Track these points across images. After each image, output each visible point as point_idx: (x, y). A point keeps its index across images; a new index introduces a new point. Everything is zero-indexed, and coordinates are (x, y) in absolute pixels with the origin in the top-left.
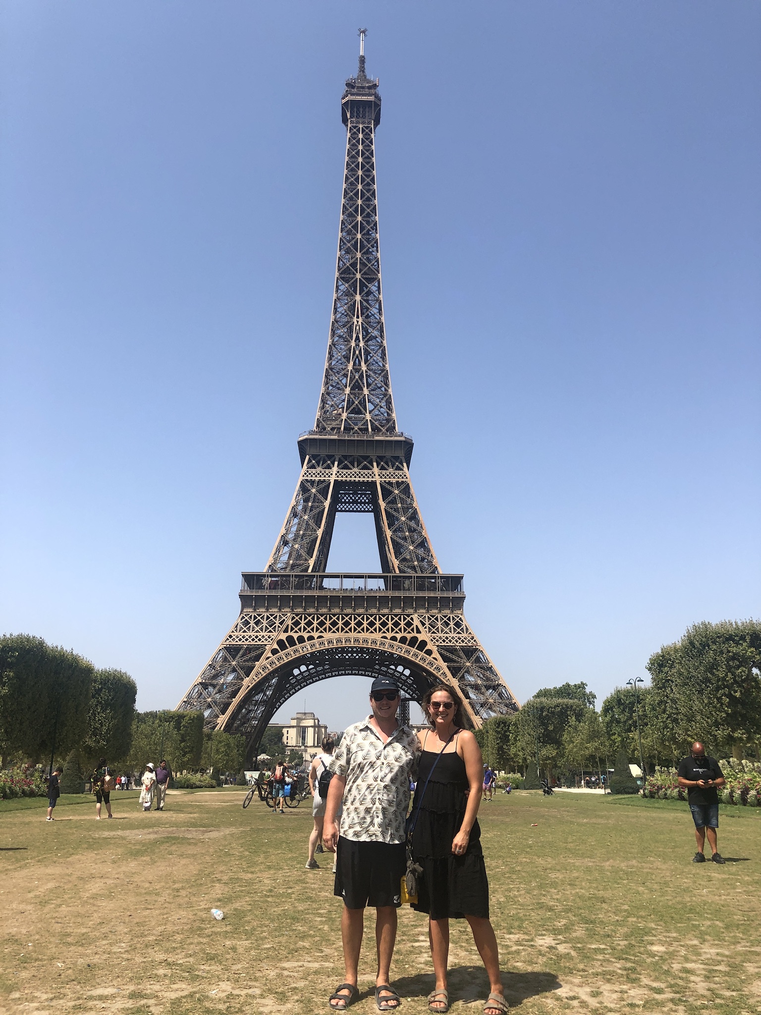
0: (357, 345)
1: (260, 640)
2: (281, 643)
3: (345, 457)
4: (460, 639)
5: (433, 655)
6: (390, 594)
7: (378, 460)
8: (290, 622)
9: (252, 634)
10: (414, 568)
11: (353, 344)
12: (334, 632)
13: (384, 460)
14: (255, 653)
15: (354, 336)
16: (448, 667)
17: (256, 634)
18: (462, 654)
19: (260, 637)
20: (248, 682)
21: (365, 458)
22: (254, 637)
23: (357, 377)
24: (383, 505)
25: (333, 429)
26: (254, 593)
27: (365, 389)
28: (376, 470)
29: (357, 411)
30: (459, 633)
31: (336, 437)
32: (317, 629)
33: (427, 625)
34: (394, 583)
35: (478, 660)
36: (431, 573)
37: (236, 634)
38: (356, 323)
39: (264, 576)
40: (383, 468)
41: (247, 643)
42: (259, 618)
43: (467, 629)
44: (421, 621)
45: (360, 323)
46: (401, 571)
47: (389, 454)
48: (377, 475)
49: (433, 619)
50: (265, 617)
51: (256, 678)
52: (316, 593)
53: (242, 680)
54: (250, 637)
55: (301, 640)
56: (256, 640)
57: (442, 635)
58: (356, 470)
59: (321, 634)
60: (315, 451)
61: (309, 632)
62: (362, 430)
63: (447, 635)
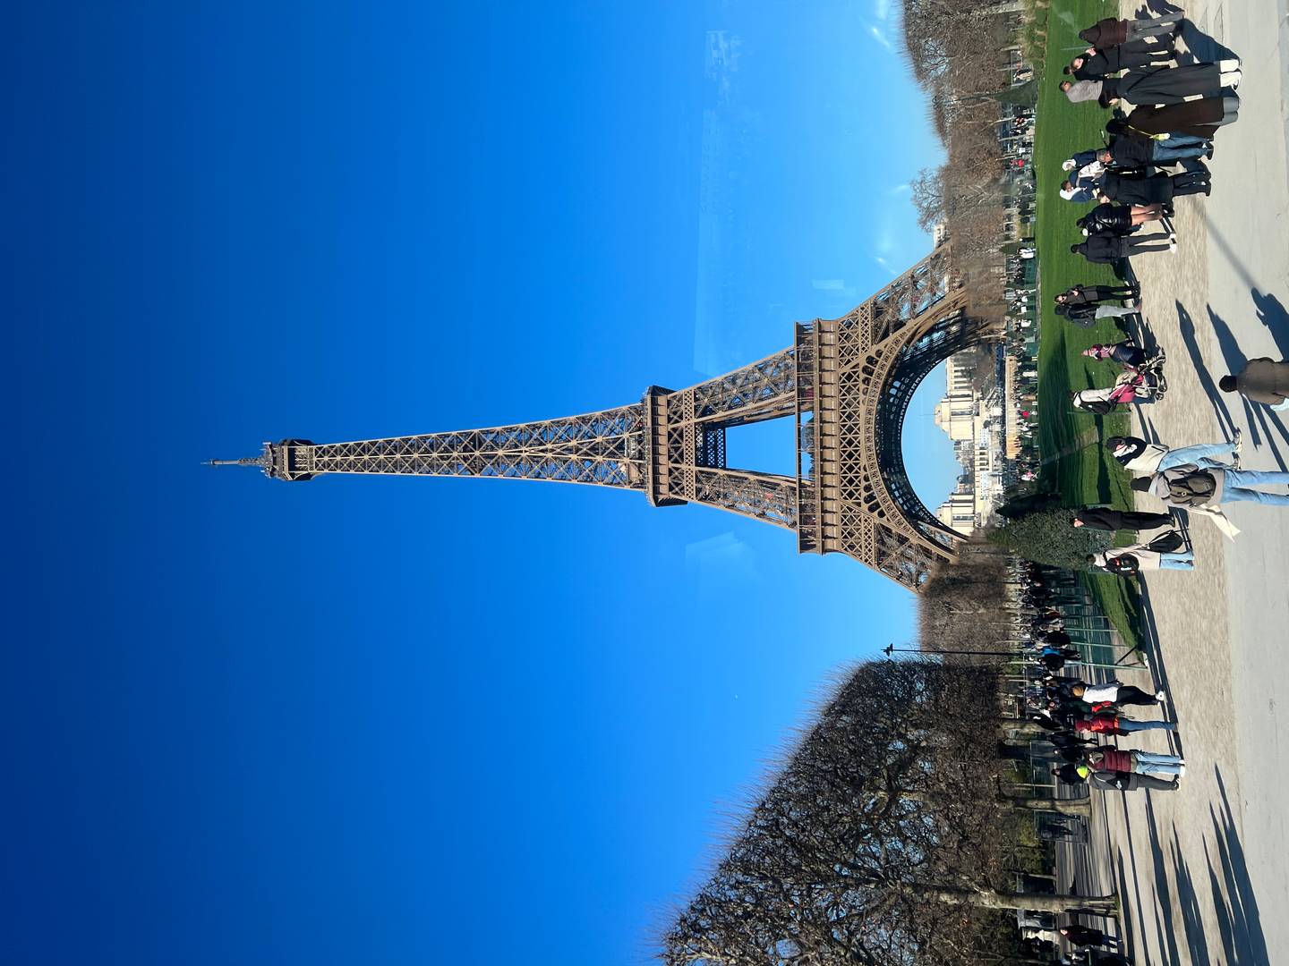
1: (869, 531)
2: (871, 509)
3: (670, 457)
4: (863, 322)
5: (882, 348)
6: (817, 398)
8: (850, 501)
9: (863, 539)
10: (789, 377)
11: (549, 455)
12: (859, 455)
13: (672, 415)
14: (883, 534)
16: (893, 333)
17: (863, 535)
18: (880, 318)
19: (866, 531)
20: (914, 539)
21: (670, 435)
22: (867, 537)
23: (585, 449)
24: (720, 415)
25: (641, 471)
26: (818, 541)
27: (597, 440)
28: (683, 424)
29: (620, 447)
30: (857, 323)
31: (650, 467)
32: (857, 472)
33: (849, 358)
34: (805, 395)
35: (887, 301)
36: (793, 356)
37: (863, 555)
38: (527, 454)
39: (801, 533)
40: (681, 417)
41: (873, 543)
42: (846, 533)
43: (853, 315)
44: (846, 364)
45: (527, 449)
46: (792, 389)
47: (665, 411)
49: (842, 352)
50: (845, 527)
51: (911, 531)
54: (866, 540)
55: (868, 488)
56: (869, 534)
57: (860, 341)
58: (684, 445)
59: (862, 468)
61: (859, 482)
62: (640, 441)
63: (860, 335)
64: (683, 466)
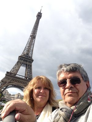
2: (9, 82)
8: (11, 80)
9: (6, 80)
14: (5, 83)
21: (27, 60)
24: (27, 67)
28: (28, 63)
29: (28, 54)
31: (24, 57)
32: (14, 81)
39: (9, 72)
46: (27, 77)
55: (12, 82)
58: (25, 62)
60: (20, 58)
62: (28, 57)
64: (23, 61)
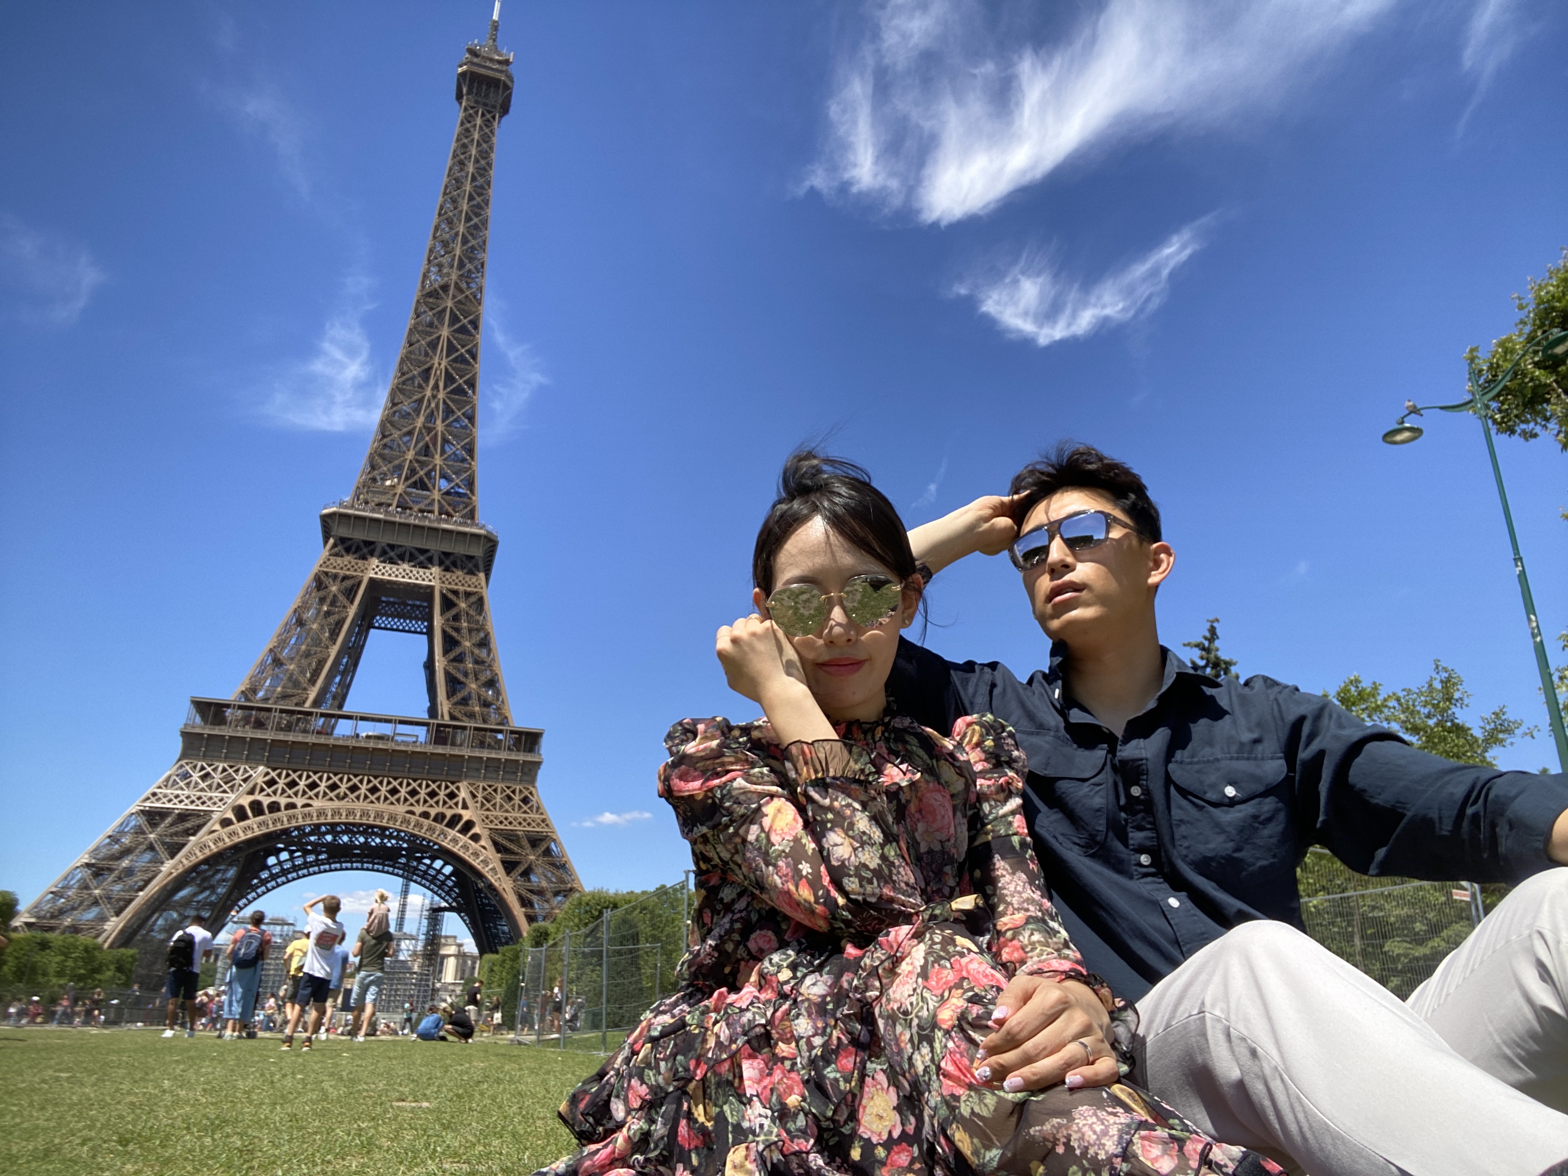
0: (434, 397)
1: (203, 803)
2: (238, 809)
3: (392, 547)
4: (525, 820)
5: (483, 843)
6: (431, 749)
7: (442, 557)
10: (471, 716)
11: (428, 393)
12: (331, 799)
13: (452, 558)
14: (191, 822)
15: (432, 382)
16: (501, 860)
17: (199, 794)
18: (525, 842)
19: (205, 799)
20: (170, 868)
21: (423, 551)
22: (194, 798)
23: (427, 439)
24: (439, 622)
25: (380, 505)
26: (207, 731)
27: (437, 457)
28: (437, 571)
29: (421, 485)
30: (525, 812)
31: (381, 516)
32: (304, 793)
33: (480, 798)
34: (440, 735)
35: (548, 852)
36: (498, 724)
37: (164, 791)
38: (436, 365)
39: (228, 706)
40: (447, 569)
41: (181, 806)
42: (209, 769)
43: (538, 808)
44: (472, 793)
45: (442, 366)
46: (453, 717)
47: (460, 549)
48: (437, 577)
49: (490, 790)
50: (220, 769)
51: (185, 862)
52: (311, 739)
53: (162, 863)
54: (188, 797)
55: (274, 807)
56: (198, 802)
57: (499, 814)
58: (406, 566)
59: (310, 802)
60: (343, 531)
61: (289, 796)
62: (425, 512)
63: (508, 815)
64: (374, 561)
